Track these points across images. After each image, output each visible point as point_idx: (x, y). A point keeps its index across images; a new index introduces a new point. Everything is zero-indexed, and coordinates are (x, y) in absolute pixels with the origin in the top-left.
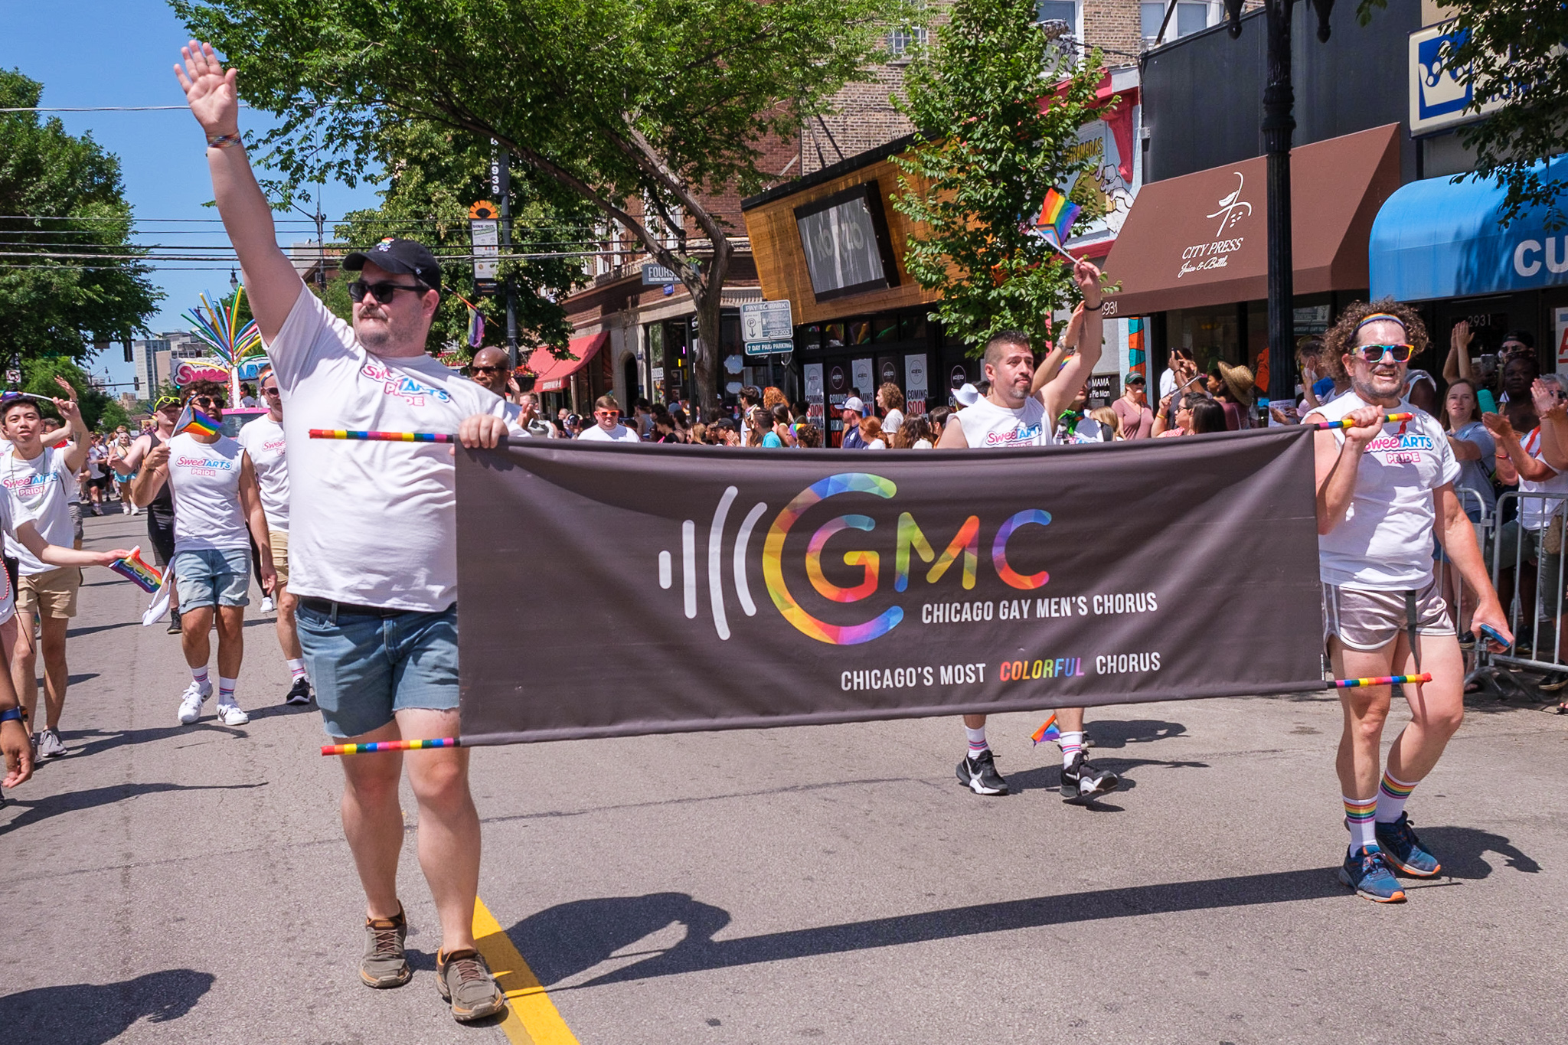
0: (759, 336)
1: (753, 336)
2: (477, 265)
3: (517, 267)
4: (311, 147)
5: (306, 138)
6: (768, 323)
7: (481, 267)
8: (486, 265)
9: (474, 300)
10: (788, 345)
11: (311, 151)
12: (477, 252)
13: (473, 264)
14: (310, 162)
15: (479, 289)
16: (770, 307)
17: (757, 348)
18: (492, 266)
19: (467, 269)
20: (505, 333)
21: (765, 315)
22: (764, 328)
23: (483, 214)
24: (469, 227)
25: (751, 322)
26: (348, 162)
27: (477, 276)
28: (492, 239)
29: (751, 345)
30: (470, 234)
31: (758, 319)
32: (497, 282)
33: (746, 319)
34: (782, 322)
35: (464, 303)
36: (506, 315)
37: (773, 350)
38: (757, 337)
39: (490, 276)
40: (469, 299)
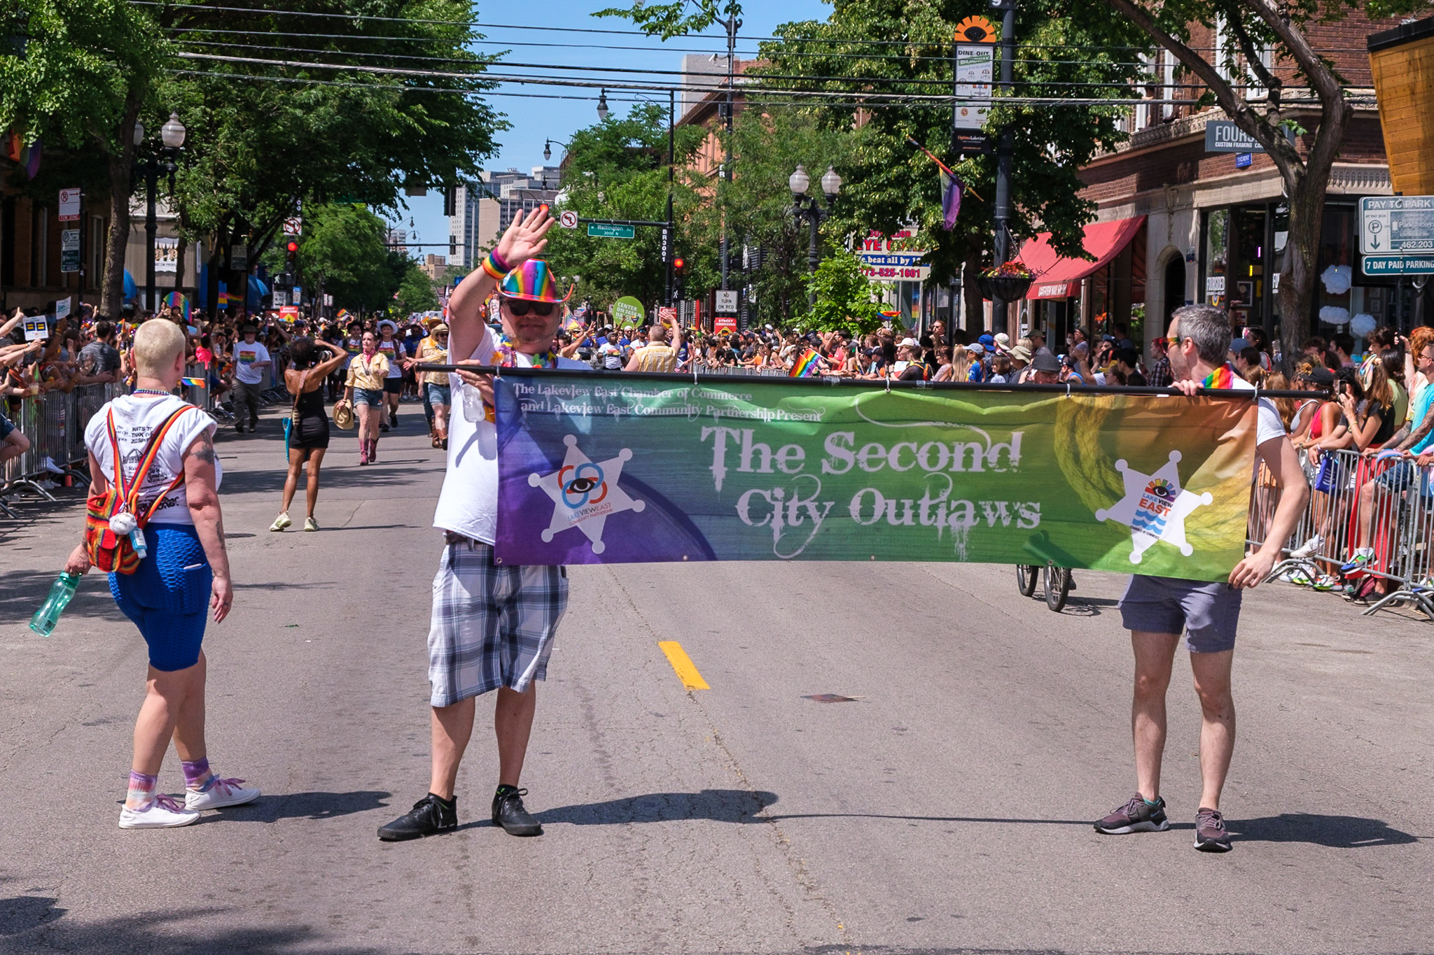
0: (1385, 247)
1: (1376, 246)
2: (958, 110)
3: (1018, 112)
6: (1401, 229)
7: (964, 113)
8: (973, 111)
9: (950, 159)
10: (1429, 265)
12: (961, 91)
13: (954, 108)
15: (959, 142)
16: (1406, 204)
17: (1381, 265)
18: (981, 112)
19: (945, 113)
20: (991, 211)
21: (1396, 216)
22: (1394, 235)
23: (975, 36)
24: (952, 54)
25: (1375, 225)
27: (958, 125)
28: (985, 72)
29: (1372, 260)
30: (953, 65)
31: (1385, 221)
32: (987, 135)
33: (1367, 221)
34: (1423, 228)
35: (934, 163)
36: (994, 185)
37: (1405, 270)
38: (1381, 249)
39: (978, 127)
40: (941, 158)
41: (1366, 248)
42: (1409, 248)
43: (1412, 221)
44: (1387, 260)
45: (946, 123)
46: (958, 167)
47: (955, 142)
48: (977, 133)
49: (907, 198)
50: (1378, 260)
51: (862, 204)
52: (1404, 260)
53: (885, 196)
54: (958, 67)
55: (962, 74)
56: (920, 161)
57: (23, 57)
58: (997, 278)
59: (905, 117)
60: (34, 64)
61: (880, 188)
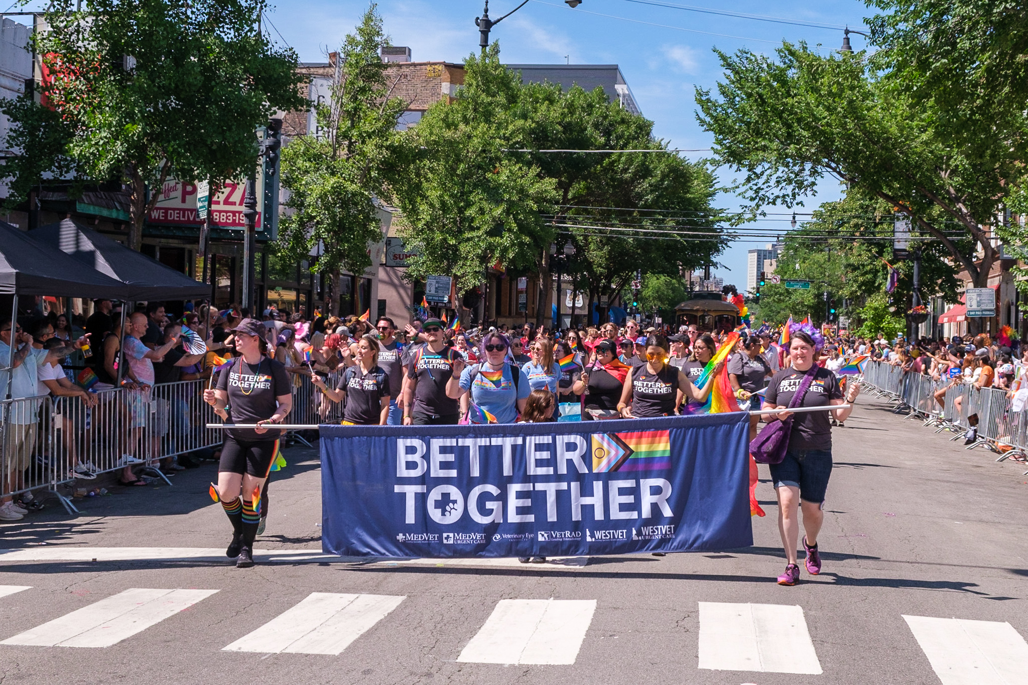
1: (971, 306)
3: (922, 242)
6: (980, 300)
7: (899, 242)
9: (892, 262)
10: (991, 313)
12: (897, 235)
13: (894, 240)
15: (898, 256)
16: (983, 291)
18: (906, 242)
19: (890, 242)
21: (979, 295)
22: (978, 302)
25: (971, 299)
27: (896, 247)
31: (975, 297)
32: (909, 251)
34: (988, 300)
35: (885, 264)
37: (982, 315)
38: (974, 307)
39: (904, 248)
40: (889, 261)
41: (968, 307)
42: (983, 307)
43: (984, 297)
44: (975, 311)
46: (895, 266)
47: (895, 254)
48: (905, 250)
50: (972, 311)
52: (982, 311)
54: (896, 224)
55: (898, 227)
56: (880, 263)
57: (502, 238)
58: (912, 314)
60: (506, 240)
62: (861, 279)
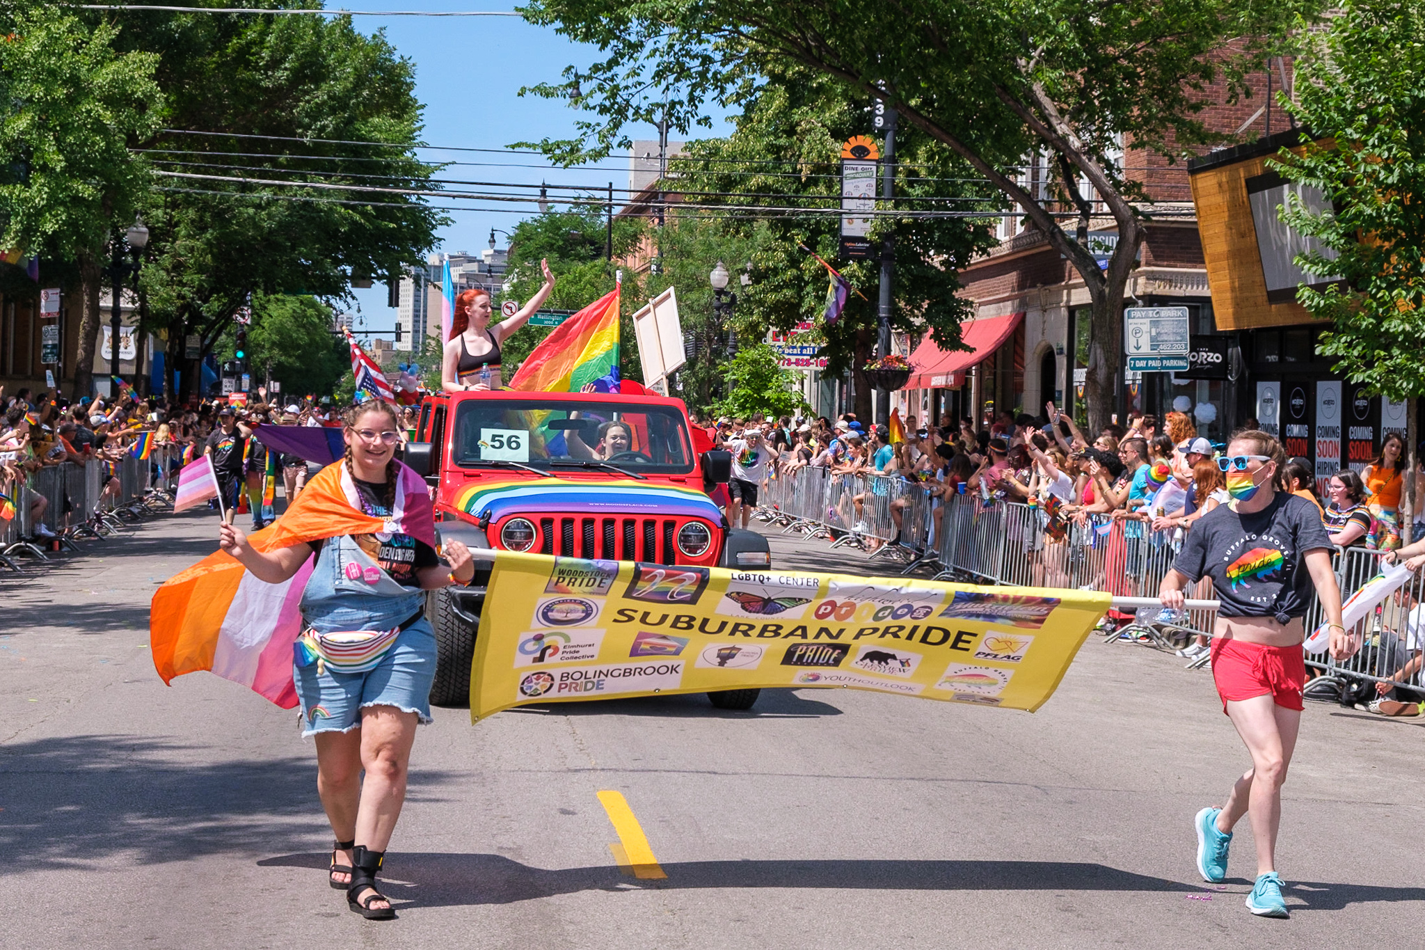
0: (1145, 349)
1: (1138, 348)
2: (845, 222)
3: (897, 223)
4: (640, 84)
5: (635, 73)
6: (1159, 334)
7: (851, 223)
8: (858, 221)
9: (836, 265)
10: (1182, 363)
11: (639, 88)
12: (847, 204)
13: (840, 219)
14: (634, 102)
15: (847, 250)
16: (1163, 314)
17: (1142, 364)
18: (866, 223)
19: (833, 224)
20: (876, 309)
21: (1155, 323)
22: (1153, 339)
23: (860, 153)
24: (839, 171)
25: (1137, 331)
26: (681, 103)
27: (845, 233)
28: (869, 188)
29: (1135, 359)
30: (840, 181)
31: (1146, 327)
32: (870, 242)
33: (1131, 328)
34: (1177, 333)
35: (824, 267)
36: (878, 287)
37: (1162, 367)
38: (1143, 350)
39: (862, 234)
40: (830, 262)
41: (1130, 349)
42: (1165, 350)
43: (1167, 328)
44: (1147, 359)
45: (834, 229)
46: (844, 271)
47: (843, 248)
48: (863, 240)
49: (801, 299)
50: (1140, 359)
51: (761, 303)
52: (1161, 359)
53: (780, 296)
54: (845, 181)
55: (848, 187)
56: (811, 265)
57: (28, 187)
58: (879, 370)
59: (799, 225)
61: (777, 289)
62: (772, 297)
